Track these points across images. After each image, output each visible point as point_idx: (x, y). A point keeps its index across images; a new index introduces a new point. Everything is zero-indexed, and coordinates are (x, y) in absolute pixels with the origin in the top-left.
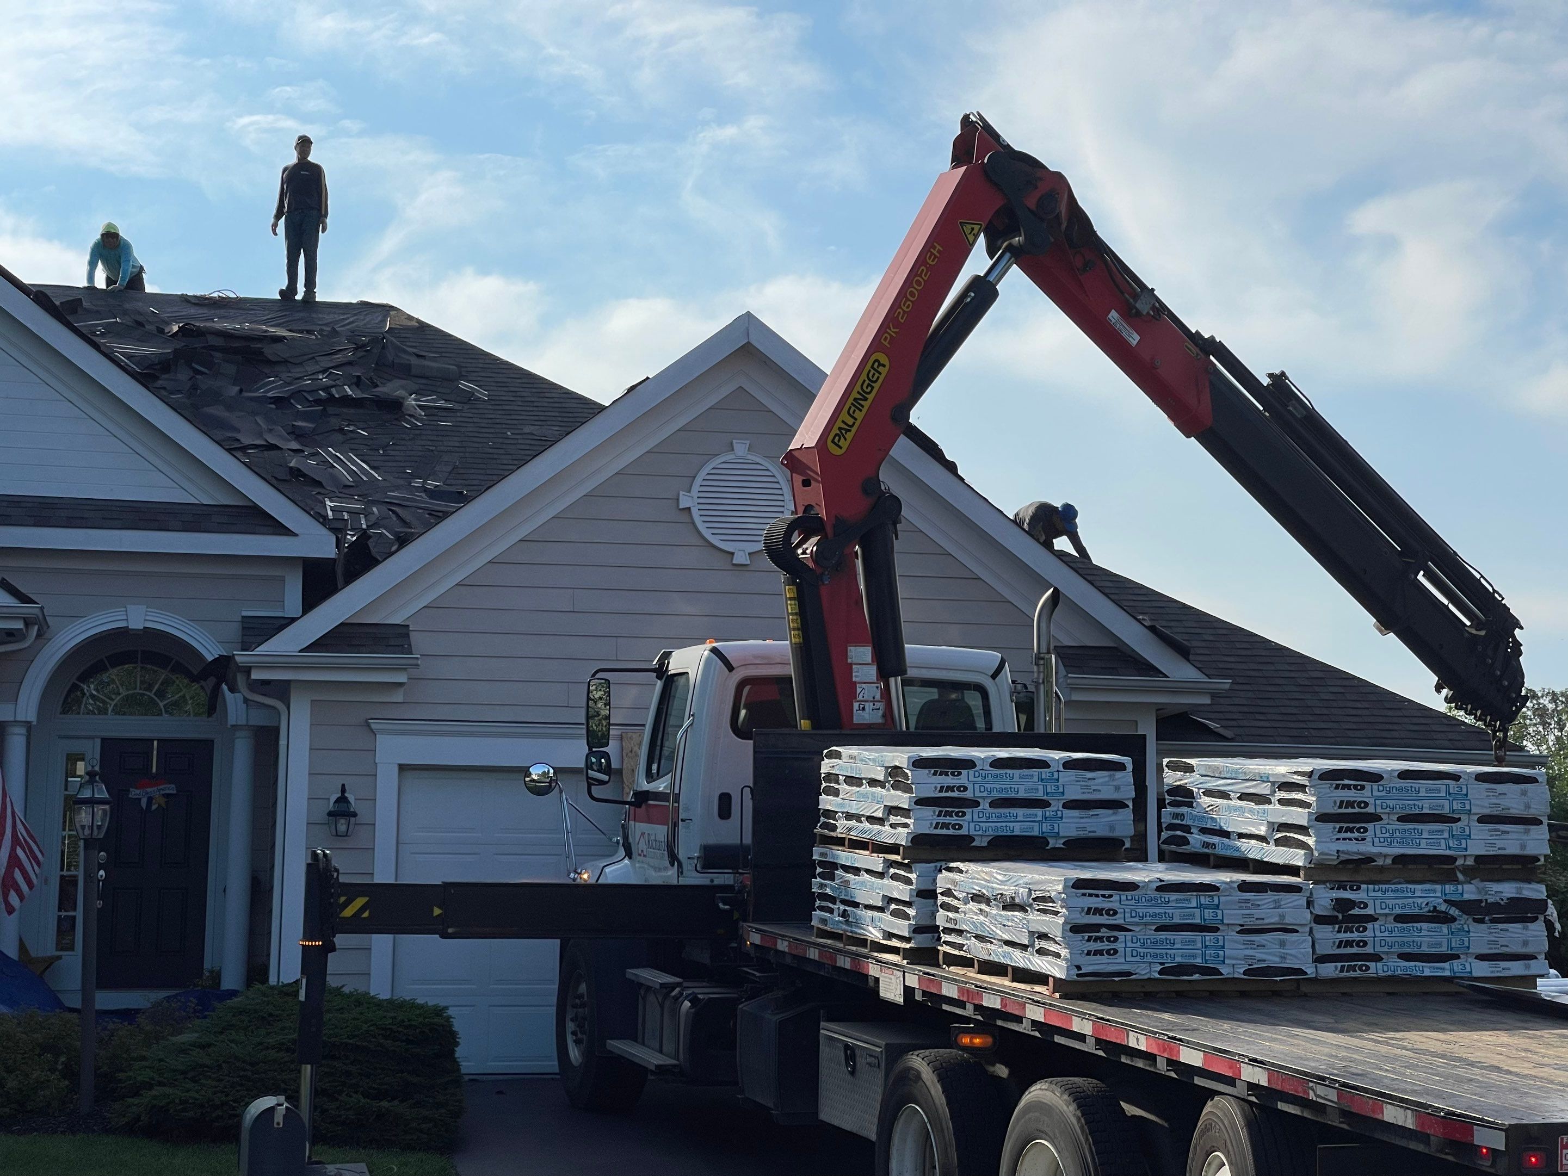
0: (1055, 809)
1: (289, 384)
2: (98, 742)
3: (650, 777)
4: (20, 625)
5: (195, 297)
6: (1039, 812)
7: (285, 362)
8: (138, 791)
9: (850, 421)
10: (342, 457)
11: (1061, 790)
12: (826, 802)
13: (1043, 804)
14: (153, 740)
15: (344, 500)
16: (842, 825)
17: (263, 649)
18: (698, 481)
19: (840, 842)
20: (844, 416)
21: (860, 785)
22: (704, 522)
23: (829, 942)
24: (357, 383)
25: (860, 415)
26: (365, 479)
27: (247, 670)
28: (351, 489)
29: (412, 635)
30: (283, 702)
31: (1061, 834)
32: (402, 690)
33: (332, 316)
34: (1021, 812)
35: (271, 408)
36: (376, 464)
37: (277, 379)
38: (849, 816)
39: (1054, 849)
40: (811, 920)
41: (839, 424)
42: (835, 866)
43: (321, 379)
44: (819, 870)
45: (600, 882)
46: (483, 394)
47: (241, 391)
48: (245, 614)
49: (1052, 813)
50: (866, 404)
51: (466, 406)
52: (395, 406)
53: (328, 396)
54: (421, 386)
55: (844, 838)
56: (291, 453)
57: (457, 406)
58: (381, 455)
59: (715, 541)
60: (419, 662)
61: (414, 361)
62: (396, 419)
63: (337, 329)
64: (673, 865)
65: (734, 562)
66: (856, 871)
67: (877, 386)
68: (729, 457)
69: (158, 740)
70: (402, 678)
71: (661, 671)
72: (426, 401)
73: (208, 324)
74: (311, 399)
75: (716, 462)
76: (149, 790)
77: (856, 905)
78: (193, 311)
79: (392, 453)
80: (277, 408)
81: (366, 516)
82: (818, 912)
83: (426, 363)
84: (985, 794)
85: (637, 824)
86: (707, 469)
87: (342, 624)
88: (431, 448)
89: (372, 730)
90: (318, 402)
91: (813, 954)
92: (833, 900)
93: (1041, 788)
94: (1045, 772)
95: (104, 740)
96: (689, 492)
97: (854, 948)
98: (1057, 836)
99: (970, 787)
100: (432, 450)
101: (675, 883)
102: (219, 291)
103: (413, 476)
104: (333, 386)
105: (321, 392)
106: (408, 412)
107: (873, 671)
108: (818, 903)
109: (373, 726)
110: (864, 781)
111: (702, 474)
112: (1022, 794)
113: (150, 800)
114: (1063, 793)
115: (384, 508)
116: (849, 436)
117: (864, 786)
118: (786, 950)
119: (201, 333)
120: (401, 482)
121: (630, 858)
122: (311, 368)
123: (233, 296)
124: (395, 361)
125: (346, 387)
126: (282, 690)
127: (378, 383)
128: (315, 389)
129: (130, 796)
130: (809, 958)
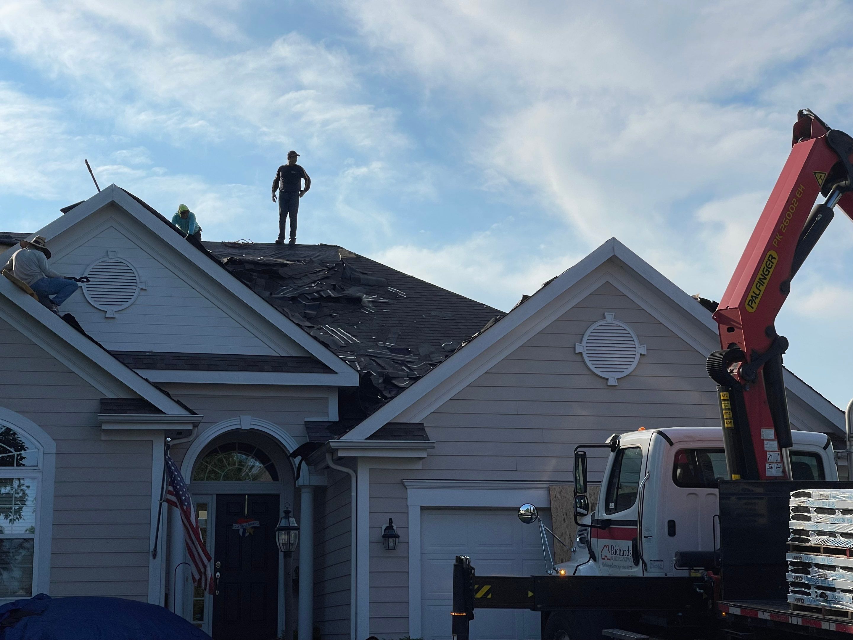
1: (297, 290)
2: (215, 496)
3: (608, 511)
4: (190, 427)
5: (229, 243)
7: (291, 277)
8: (237, 525)
9: (757, 292)
10: (335, 330)
12: (795, 524)
14: (245, 495)
15: (344, 354)
16: (814, 540)
17: (344, 438)
18: (586, 337)
19: (816, 550)
20: (754, 289)
21: (835, 513)
22: (590, 360)
23: (807, 613)
24: (334, 288)
25: (762, 288)
26: (351, 342)
27: (334, 451)
28: (345, 348)
29: (426, 429)
30: (352, 470)
32: (421, 462)
33: (307, 252)
35: (290, 303)
36: (355, 334)
37: (289, 287)
38: (821, 533)
40: (787, 600)
41: (751, 294)
42: (809, 565)
43: (314, 287)
44: (790, 568)
45: (576, 575)
46: (402, 294)
47: (271, 294)
48: (306, 420)
50: (766, 282)
51: (396, 301)
52: (359, 300)
53: (319, 296)
54: (368, 290)
55: (820, 548)
56: (307, 328)
57: (391, 301)
58: (356, 329)
59: (596, 371)
60: (435, 445)
61: (361, 276)
62: (359, 309)
63: (313, 259)
64: (637, 564)
65: (609, 384)
66: (832, 568)
67: (771, 270)
68: (602, 322)
69: (248, 495)
70: (424, 455)
71: (614, 446)
72: (372, 298)
73: (242, 258)
74: (310, 298)
75: (595, 326)
76: (244, 524)
77: (834, 589)
78: (230, 251)
79: (362, 327)
80: (293, 303)
81: (358, 363)
82: (791, 594)
83: (369, 277)
85: (599, 539)
86: (591, 329)
87: (388, 424)
88: (383, 324)
89: (405, 486)
90: (314, 299)
91: (794, 621)
92: (808, 587)
95: (218, 495)
96: (581, 343)
97: (834, 617)
100: (384, 326)
101: (641, 575)
102: (243, 240)
103: (378, 340)
104: (322, 291)
105: (315, 294)
106: (365, 305)
107: (775, 443)
108: (791, 589)
109: (406, 484)
110: (836, 511)
111: (588, 333)
113: (244, 530)
115: (367, 358)
116: (757, 301)
117: (837, 514)
118: (768, 618)
119: (241, 262)
120: (372, 344)
121: (595, 560)
122: (307, 281)
123: (250, 242)
124: (351, 276)
125: (328, 291)
126: (352, 462)
127: (345, 289)
128: (311, 292)
129: (233, 528)
130: (791, 624)
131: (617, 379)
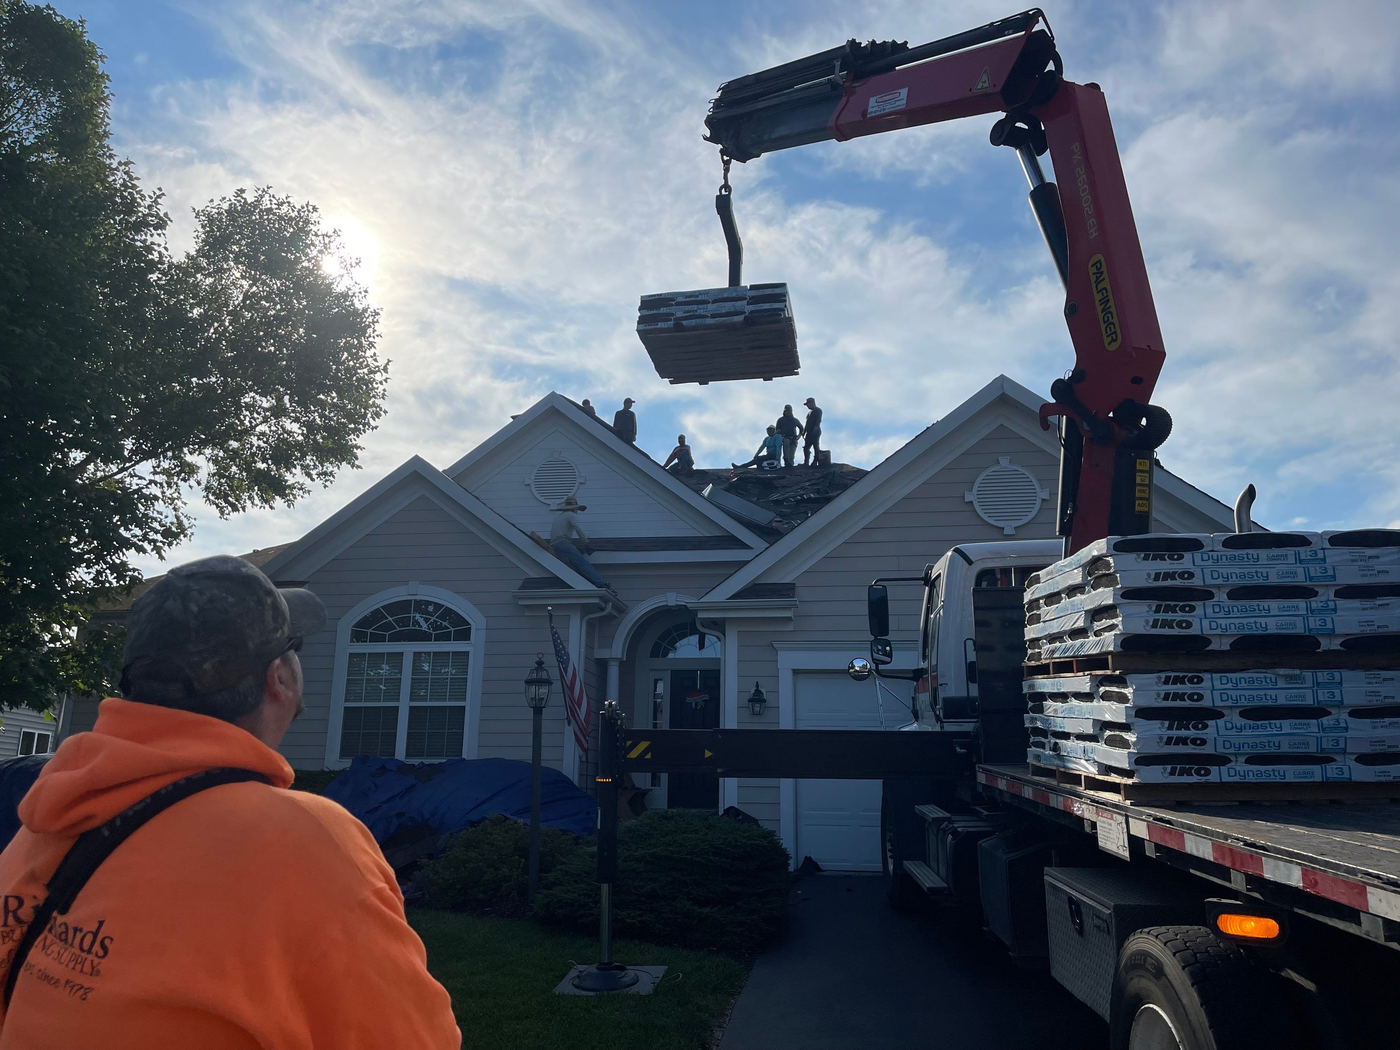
0: (1323, 598)
6: (1301, 604)
8: (690, 699)
11: (1330, 573)
12: (1030, 632)
13: (1304, 592)
14: (697, 671)
16: (1044, 653)
17: (705, 599)
18: (977, 484)
21: (1060, 600)
22: (982, 509)
23: (1044, 779)
29: (797, 589)
31: (1337, 631)
34: (1274, 605)
38: (1052, 638)
39: (1327, 652)
40: (1027, 758)
42: (1042, 696)
44: (1030, 704)
49: (1322, 604)
55: (1047, 664)
59: (991, 521)
60: (800, 604)
66: (1063, 697)
68: (996, 468)
69: (700, 671)
70: (789, 614)
71: (926, 579)
75: (988, 472)
76: (694, 698)
77: (1066, 736)
82: (1033, 748)
84: (1220, 581)
86: (983, 476)
91: (1028, 793)
92: (1044, 734)
93: (1300, 571)
94: (1304, 552)
95: (672, 671)
96: (971, 491)
97: (1068, 786)
98: (1331, 634)
99: (1198, 573)
108: (1032, 739)
109: (775, 646)
110: (1063, 594)
111: (979, 480)
112: (1274, 580)
113: (696, 704)
114: (1334, 577)
117: (1063, 599)
118: (1005, 789)
121: (917, 721)
126: (721, 625)
129: (687, 701)
130: (1024, 797)
131: (1015, 528)
